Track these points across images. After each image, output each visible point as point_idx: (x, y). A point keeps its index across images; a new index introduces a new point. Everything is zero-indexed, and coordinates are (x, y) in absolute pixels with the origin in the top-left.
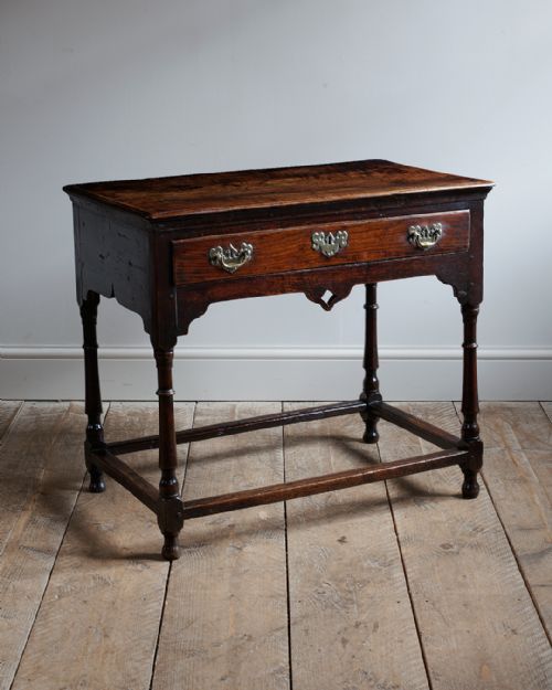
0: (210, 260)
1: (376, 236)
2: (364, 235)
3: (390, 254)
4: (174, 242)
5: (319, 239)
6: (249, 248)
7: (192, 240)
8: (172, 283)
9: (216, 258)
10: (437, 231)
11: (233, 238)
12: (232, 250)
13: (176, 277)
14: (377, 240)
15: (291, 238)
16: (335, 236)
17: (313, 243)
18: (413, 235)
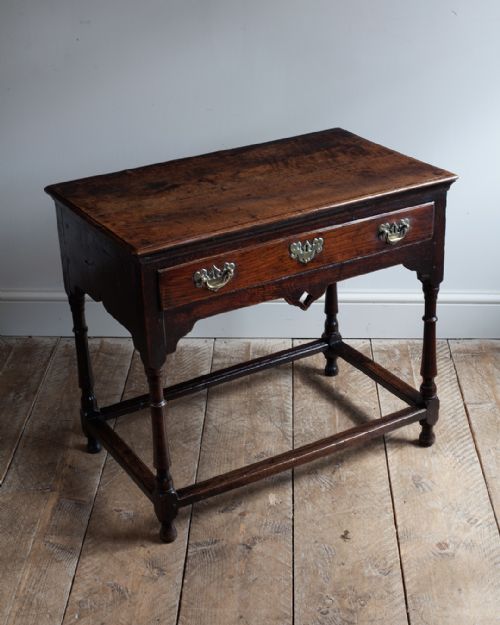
0: (195, 283)
1: (349, 238)
2: (338, 239)
3: (361, 252)
4: (160, 271)
5: (297, 249)
6: (231, 266)
7: (177, 267)
8: (160, 308)
9: (200, 280)
10: (405, 226)
11: (216, 259)
12: (216, 271)
13: (163, 303)
14: (350, 241)
15: (271, 251)
16: (312, 243)
17: (291, 253)
18: (383, 232)
